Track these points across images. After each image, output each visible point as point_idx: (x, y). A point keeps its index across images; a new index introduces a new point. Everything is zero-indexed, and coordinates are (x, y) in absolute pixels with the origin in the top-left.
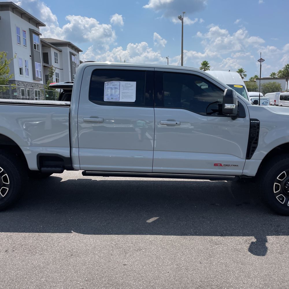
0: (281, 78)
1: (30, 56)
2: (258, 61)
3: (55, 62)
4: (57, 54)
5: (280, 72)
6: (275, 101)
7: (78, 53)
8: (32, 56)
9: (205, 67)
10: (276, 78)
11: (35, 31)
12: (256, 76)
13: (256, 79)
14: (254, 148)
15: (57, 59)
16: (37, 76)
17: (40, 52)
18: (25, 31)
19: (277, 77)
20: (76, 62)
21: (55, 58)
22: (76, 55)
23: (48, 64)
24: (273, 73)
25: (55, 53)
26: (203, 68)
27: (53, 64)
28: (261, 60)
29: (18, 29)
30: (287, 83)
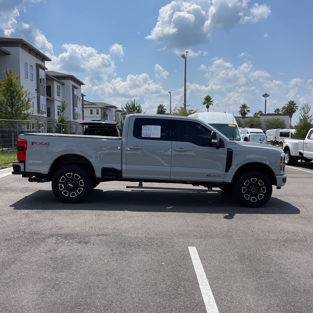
0: (285, 114)
1: (36, 90)
2: (263, 96)
3: (58, 95)
4: (59, 87)
5: (284, 108)
6: (275, 137)
7: (80, 86)
8: (38, 90)
9: (208, 102)
10: (281, 115)
11: (42, 66)
12: (260, 112)
13: (260, 115)
14: (230, 166)
15: (59, 92)
16: (41, 109)
17: (45, 86)
18: (32, 66)
19: (281, 113)
20: (78, 96)
21: (58, 91)
22: (78, 88)
23: (51, 97)
24: (277, 109)
25: (58, 86)
26: (206, 103)
27: (56, 97)
28: (266, 95)
29: (26, 64)
30: (291, 119)
